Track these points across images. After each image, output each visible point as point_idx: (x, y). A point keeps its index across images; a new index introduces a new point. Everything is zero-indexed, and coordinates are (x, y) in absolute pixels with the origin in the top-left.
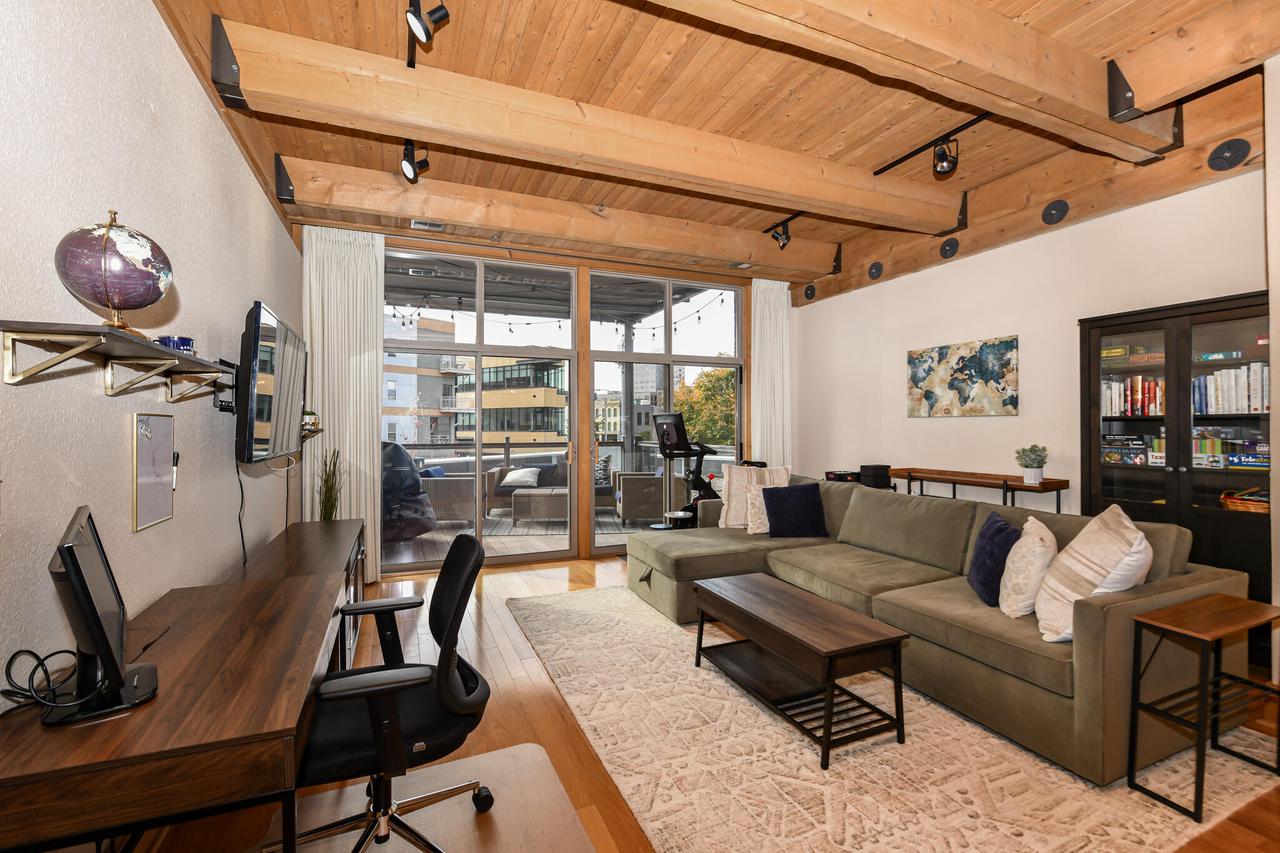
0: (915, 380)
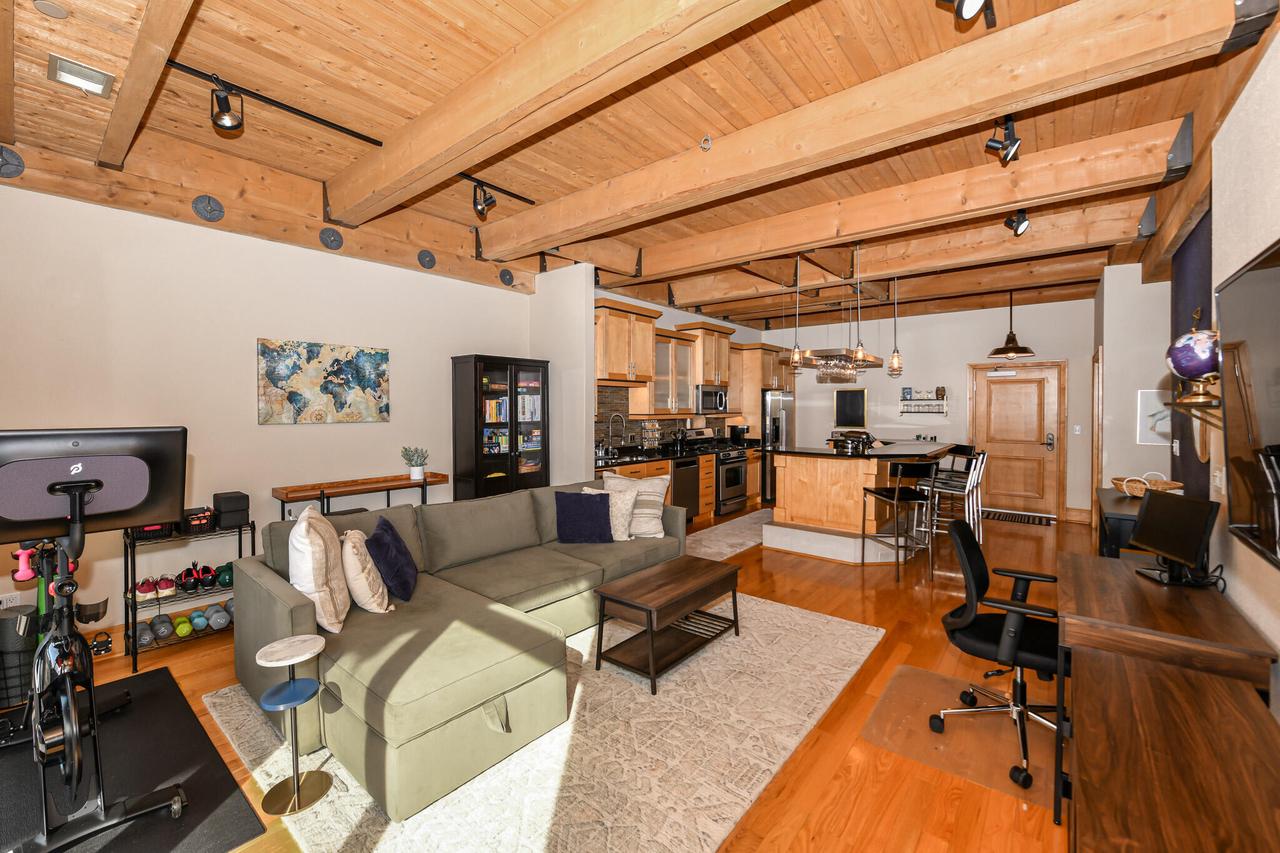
0: (272, 377)
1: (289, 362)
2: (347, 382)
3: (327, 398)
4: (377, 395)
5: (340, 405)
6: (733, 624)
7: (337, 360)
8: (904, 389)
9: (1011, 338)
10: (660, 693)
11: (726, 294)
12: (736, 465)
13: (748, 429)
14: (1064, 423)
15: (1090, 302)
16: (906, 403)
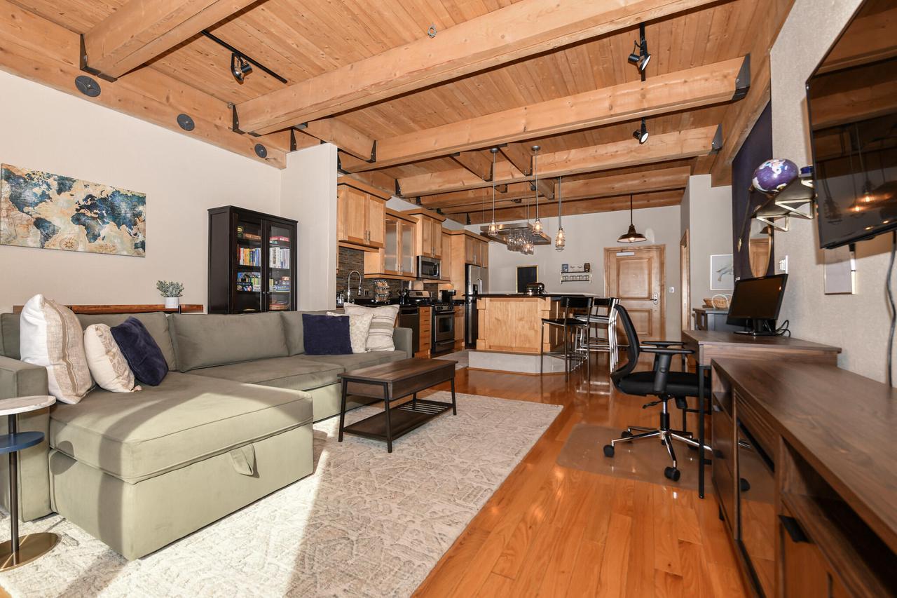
0: (17, 202)
1: (38, 191)
2: (101, 217)
3: (78, 229)
4: (133, 232)
5: (95, 237)
6: (452, 407)
7: (90, 196)
8: (563, 265)
9: (632, 228)
10: (395, 452)
11: (439, 186)
12: (446, 316)
13: (455, 292)
14: (663, 285)
15: (678, 208)
16: (565, 274)
